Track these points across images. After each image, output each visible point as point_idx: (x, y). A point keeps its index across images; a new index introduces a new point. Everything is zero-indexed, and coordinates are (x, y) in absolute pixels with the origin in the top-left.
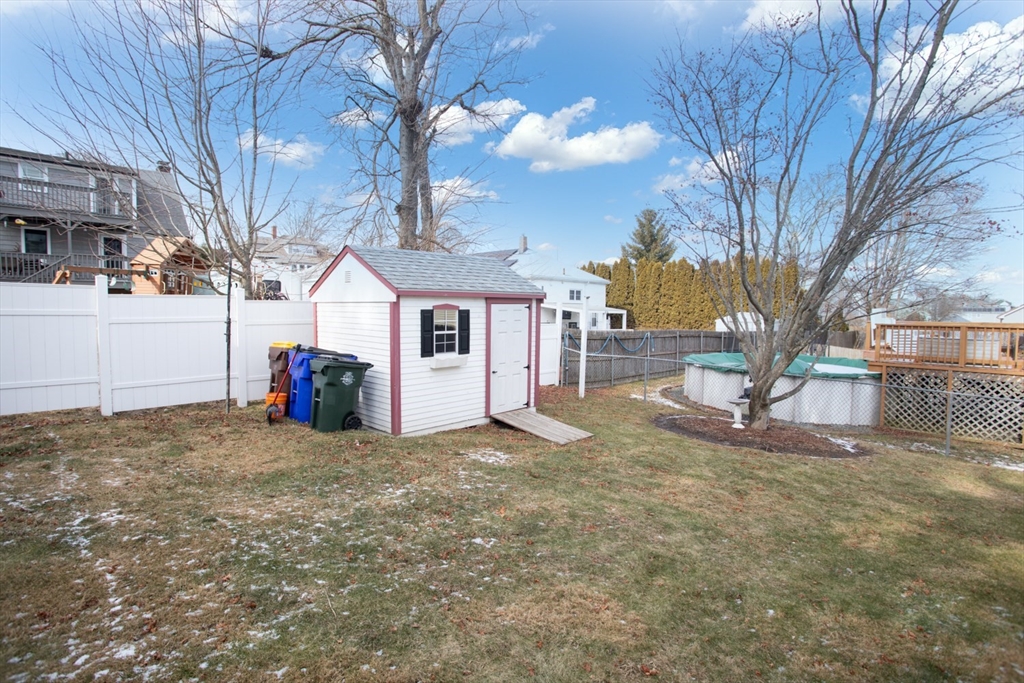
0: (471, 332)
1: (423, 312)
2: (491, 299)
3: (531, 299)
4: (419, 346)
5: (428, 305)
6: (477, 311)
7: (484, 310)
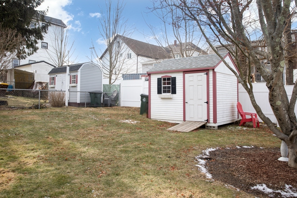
0: (177, 85)
1: (158, 79)
2: (185, 72)
3: (208, 70)
4: (157, 90)
5: (160, 76)
6: (179, 77)
7: (182, 77)
